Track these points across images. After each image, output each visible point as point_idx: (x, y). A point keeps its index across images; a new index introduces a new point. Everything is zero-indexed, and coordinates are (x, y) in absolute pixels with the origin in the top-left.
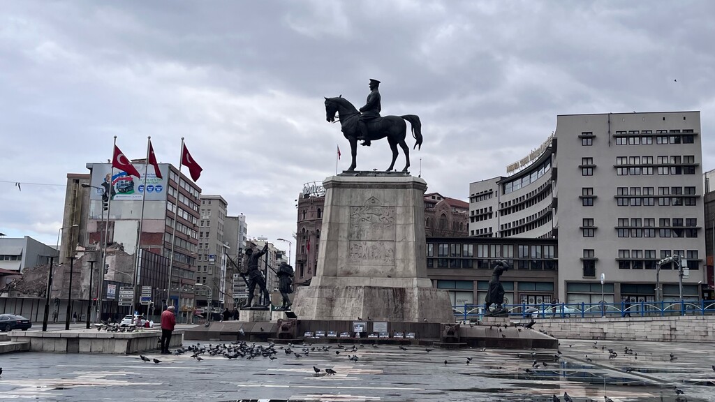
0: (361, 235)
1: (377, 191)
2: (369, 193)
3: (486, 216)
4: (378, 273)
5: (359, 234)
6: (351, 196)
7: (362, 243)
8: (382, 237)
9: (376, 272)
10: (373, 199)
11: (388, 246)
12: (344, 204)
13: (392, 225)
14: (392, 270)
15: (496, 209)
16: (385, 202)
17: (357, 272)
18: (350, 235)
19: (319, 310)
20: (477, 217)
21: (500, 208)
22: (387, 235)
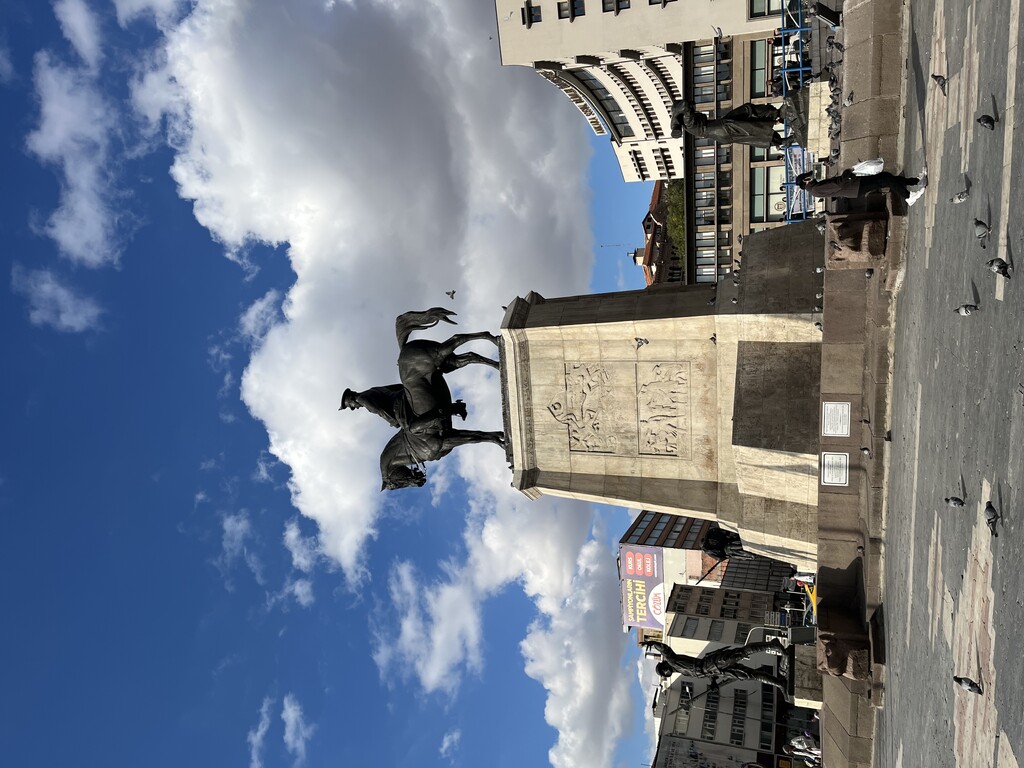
0: (627, 432)
1: (536, 399)
2: (541, 417)
3: (665, 157)
4: (709, 395)
5: (627, 435)
6: (552, 449)
7: (643, 430)
8: (629, 388)
9: (705, 401)
10: (553, 408)
11: (647, 374)
12: (567, 464)
13: (602, 369)
14: (699, 366)
15: (655, 145)
16: (555, 384)
17: (708, 441)
18: (628, 453)
19: (794, 532)
20: (668, 168)
21: (653, 137)
22: (624, 378)
